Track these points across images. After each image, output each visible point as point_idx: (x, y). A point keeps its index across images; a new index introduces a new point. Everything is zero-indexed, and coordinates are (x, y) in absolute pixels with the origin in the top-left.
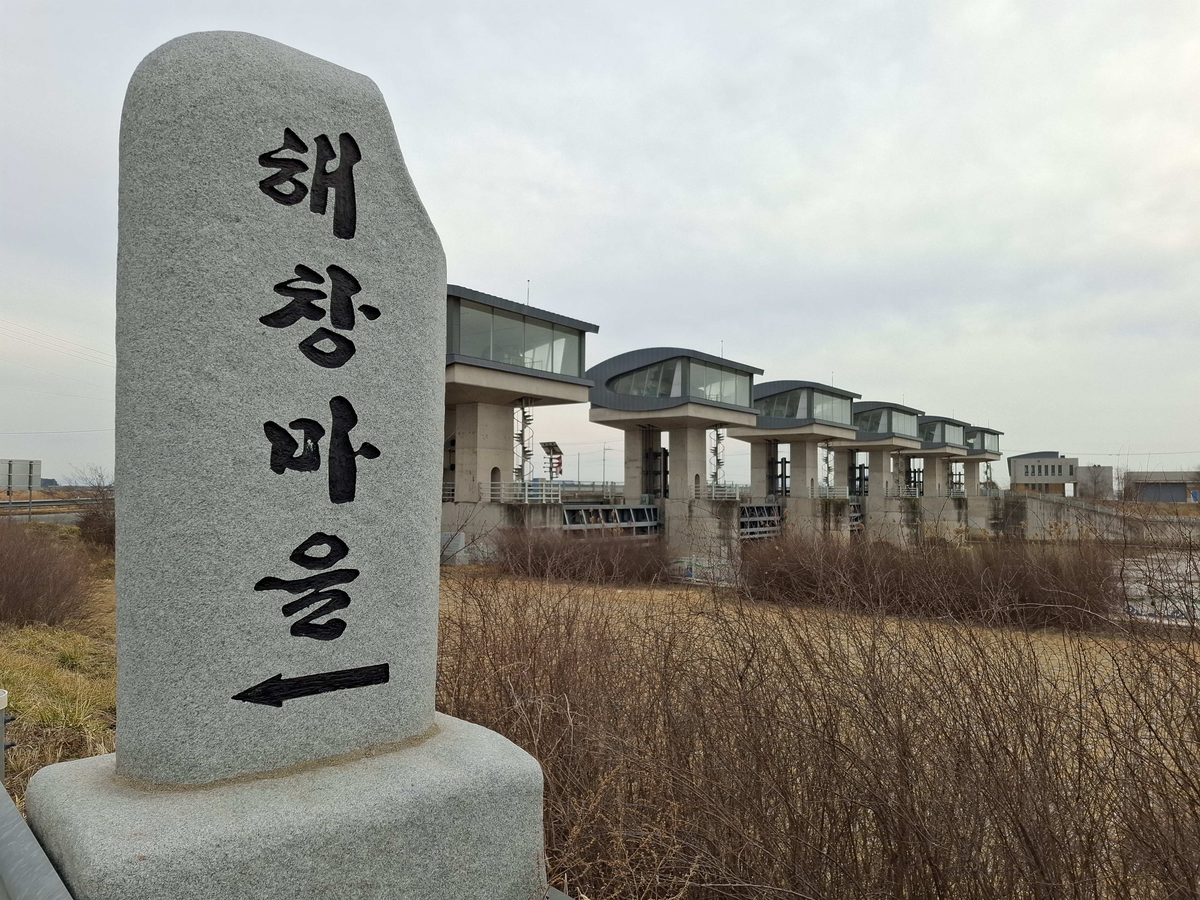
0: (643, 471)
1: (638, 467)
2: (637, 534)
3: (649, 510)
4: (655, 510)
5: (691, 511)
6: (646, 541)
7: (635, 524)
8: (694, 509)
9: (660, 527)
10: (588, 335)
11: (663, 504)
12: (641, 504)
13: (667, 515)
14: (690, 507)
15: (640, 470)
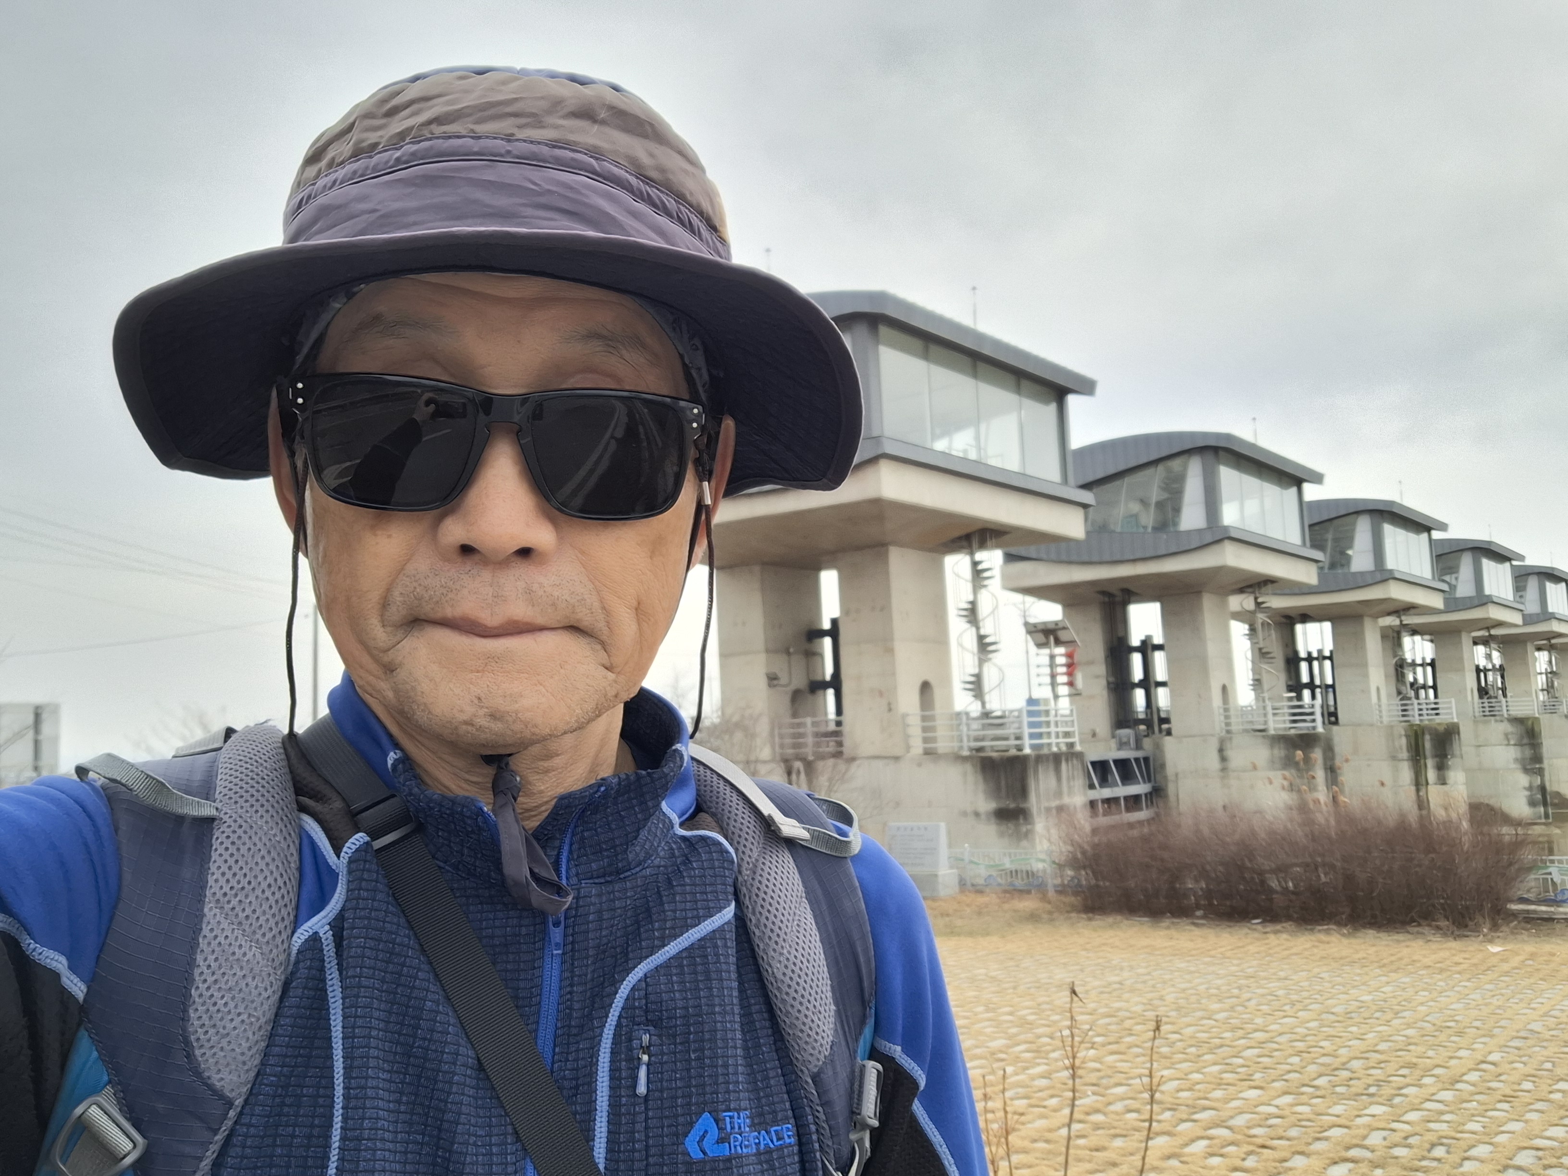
0: (1109, 683)
1: (1097, 677)
2: (1128, 809)
3: (1137, 760)
4: (1146, 759)
5: (1223, 759)
6: (1140, 823)
7: (1122, 791)
8: (1230, 753)
9: (1158, 793)
10: (1072, 400)
11: (1158, 747)
12: (1119, 749)
13: (1170, 771)
14: (1221, 751)
15: (1104, 682)
